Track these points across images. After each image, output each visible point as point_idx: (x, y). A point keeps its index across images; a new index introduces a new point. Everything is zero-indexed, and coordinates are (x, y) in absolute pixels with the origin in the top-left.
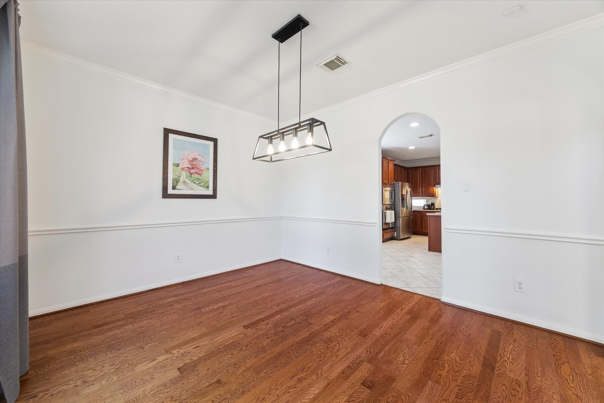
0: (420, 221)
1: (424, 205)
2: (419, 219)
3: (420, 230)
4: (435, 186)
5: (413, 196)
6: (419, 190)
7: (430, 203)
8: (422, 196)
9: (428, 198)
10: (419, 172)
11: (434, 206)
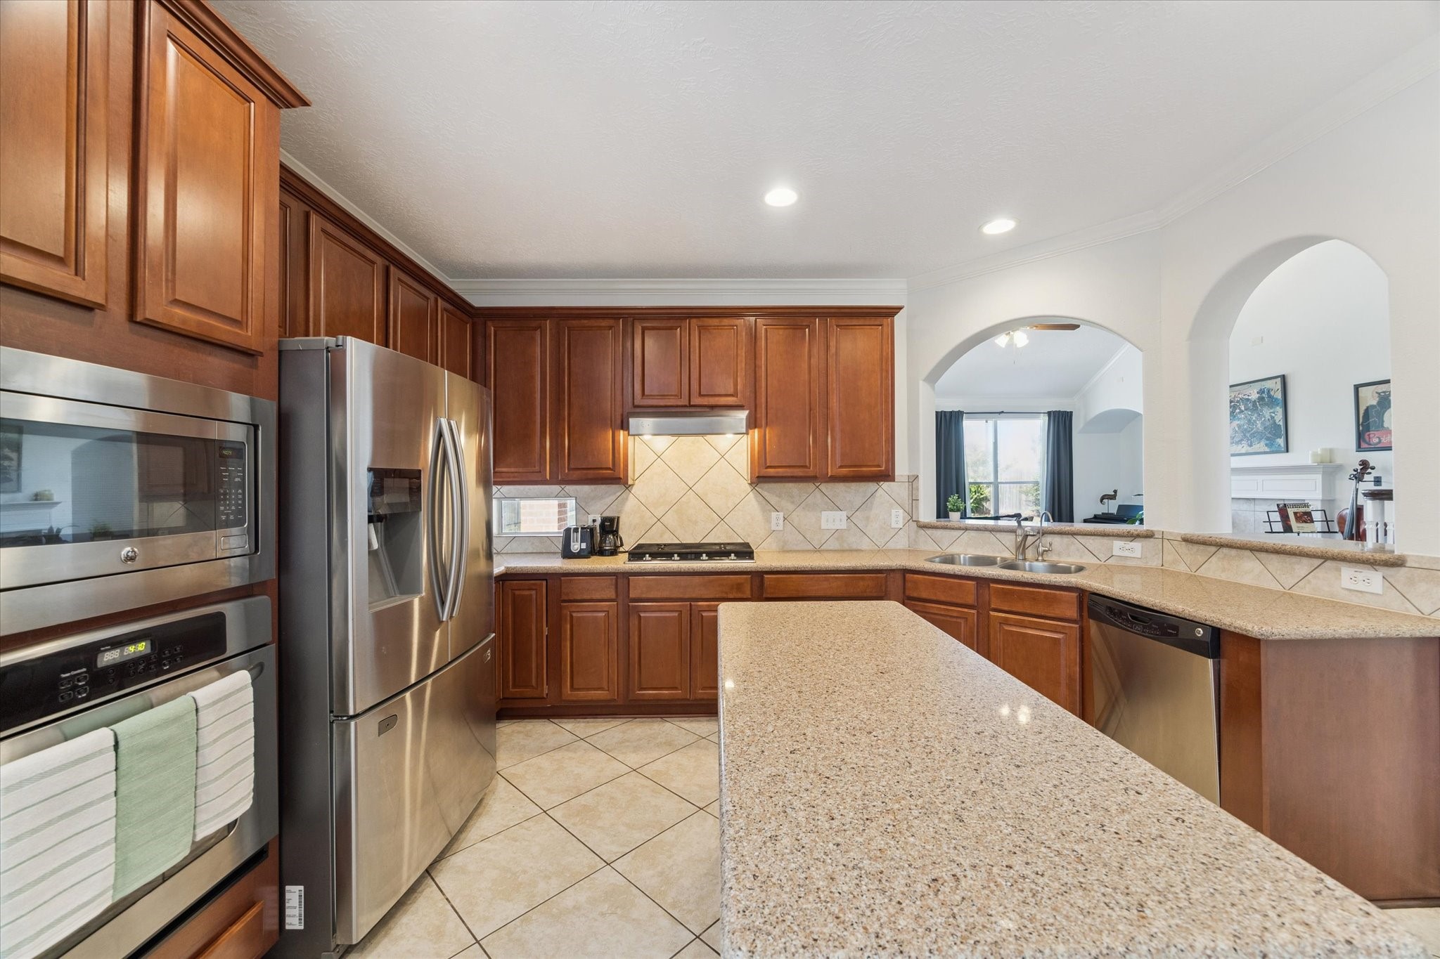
0: (546, 630)
1: (568, 531)
2: (539, 618)
3: (546, 691)
4: (624, 426)
5: (496, 483)
6: (538, 445)
7: (594, 518)
8: (554, 481)
9: (586, 489)
10: (540, 349)
11: (615, 532)
